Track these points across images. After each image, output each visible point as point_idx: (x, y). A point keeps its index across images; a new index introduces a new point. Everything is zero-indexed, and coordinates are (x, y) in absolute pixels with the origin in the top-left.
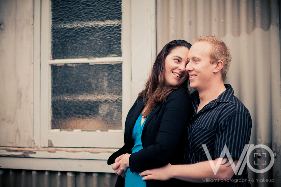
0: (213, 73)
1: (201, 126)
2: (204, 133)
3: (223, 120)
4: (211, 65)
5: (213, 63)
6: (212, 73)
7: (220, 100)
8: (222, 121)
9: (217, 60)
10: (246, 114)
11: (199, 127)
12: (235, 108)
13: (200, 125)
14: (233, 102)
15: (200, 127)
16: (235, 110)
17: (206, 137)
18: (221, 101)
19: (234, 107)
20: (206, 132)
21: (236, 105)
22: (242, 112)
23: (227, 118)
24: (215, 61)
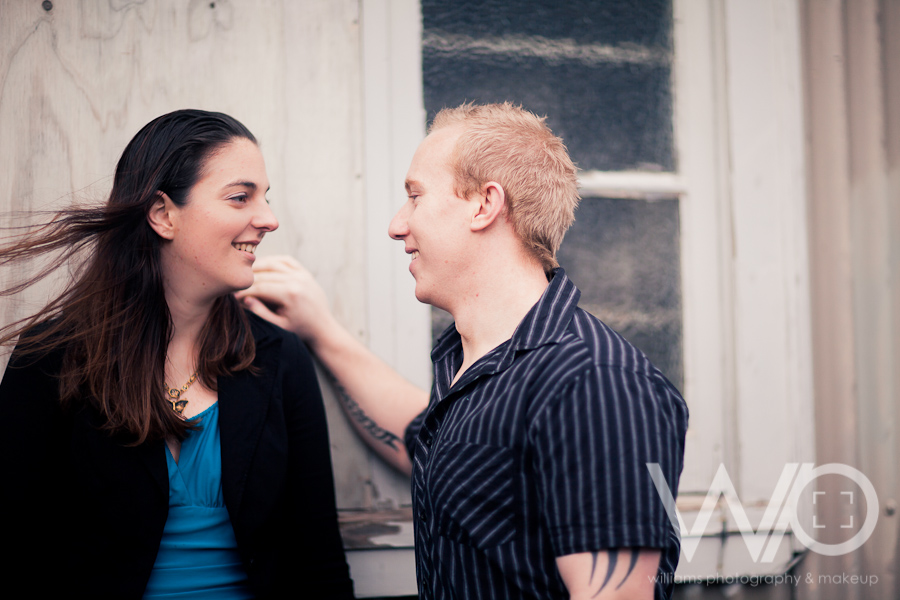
0: (474, 231)
1: (455, 439)
2: (469, 462)
3: (547, 400)
4: (463, 202)
5: (467, 195)
6: (470, 233)
7: (523, 343)
8: (543, 406)
9: (480, 181)
10: (635, 369)
11: (446, 447)
12: (590, 354)
13: (451, 439)
14: (576, 335)
15: (451, 444)
16: (589, 360)
17: (478, 477)
18: (526, 347)
19: (585, 350)
20: (476, 460)
21: (589, 343)
22: (617, 366)
23: (559, 391)
24: (472, 185)
